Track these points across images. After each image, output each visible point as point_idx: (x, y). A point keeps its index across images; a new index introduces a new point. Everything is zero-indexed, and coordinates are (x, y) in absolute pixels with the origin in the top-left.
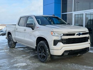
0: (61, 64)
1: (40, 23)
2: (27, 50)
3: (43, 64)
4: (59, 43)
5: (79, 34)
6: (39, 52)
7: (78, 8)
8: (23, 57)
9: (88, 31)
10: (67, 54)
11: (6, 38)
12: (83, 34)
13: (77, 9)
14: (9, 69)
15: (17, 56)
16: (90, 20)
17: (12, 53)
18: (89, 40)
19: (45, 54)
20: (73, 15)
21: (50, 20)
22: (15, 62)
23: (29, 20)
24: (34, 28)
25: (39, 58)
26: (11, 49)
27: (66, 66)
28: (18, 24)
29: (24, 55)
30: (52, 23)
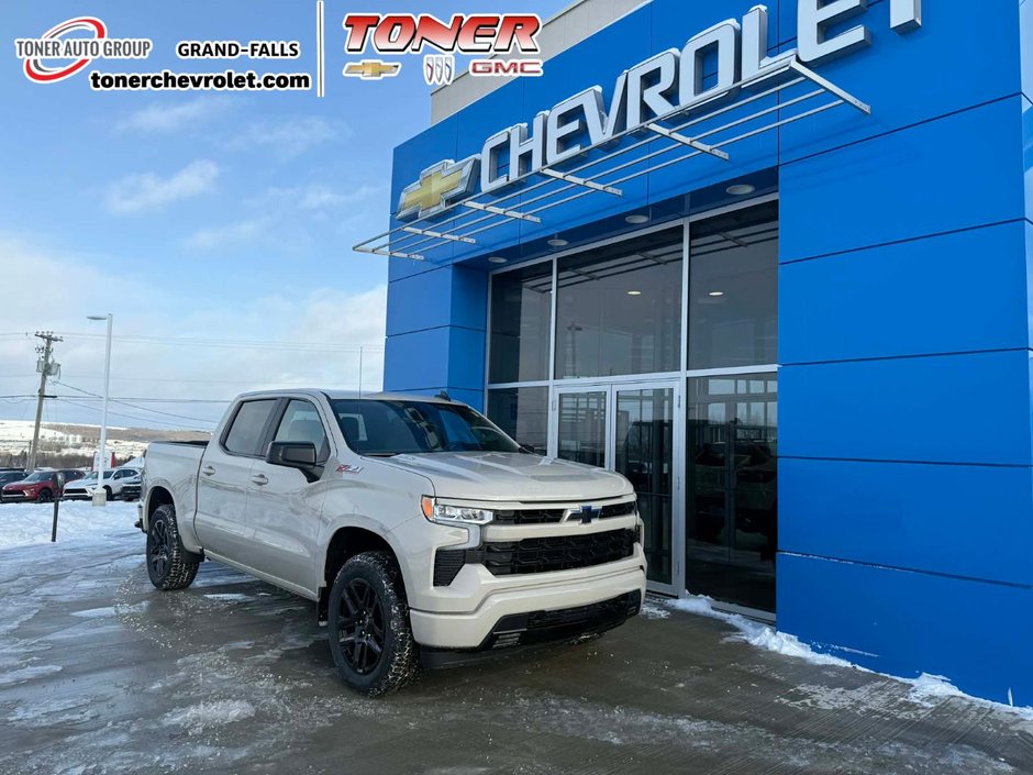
0: (475, 700)
1: (363, 437)
2: (268, 605)
3: (364, 708)
4: (466, 566)
5: (587, 515)
6: (341, 627)
7: (574, 360)
8: (237, 656)
9: (633, 498)
10: (512, 637)
11: (139, 525)
12: (608, 512)
13: (569, 364)
14: (124, 747)
15: (196, 652)
16: (639, 424)
17: (168, 623)
18: (639, 548)
19: (378, 640)
20: (553, 397)
21: (424, 424)
22: (176, 696)
23: (295, 415)
24: (316, 471)
25: (341, 661)
26: (167, 596)
27: (508, 713)
28: (223, 444)
29: (244, 644)
30: (432, 438)
